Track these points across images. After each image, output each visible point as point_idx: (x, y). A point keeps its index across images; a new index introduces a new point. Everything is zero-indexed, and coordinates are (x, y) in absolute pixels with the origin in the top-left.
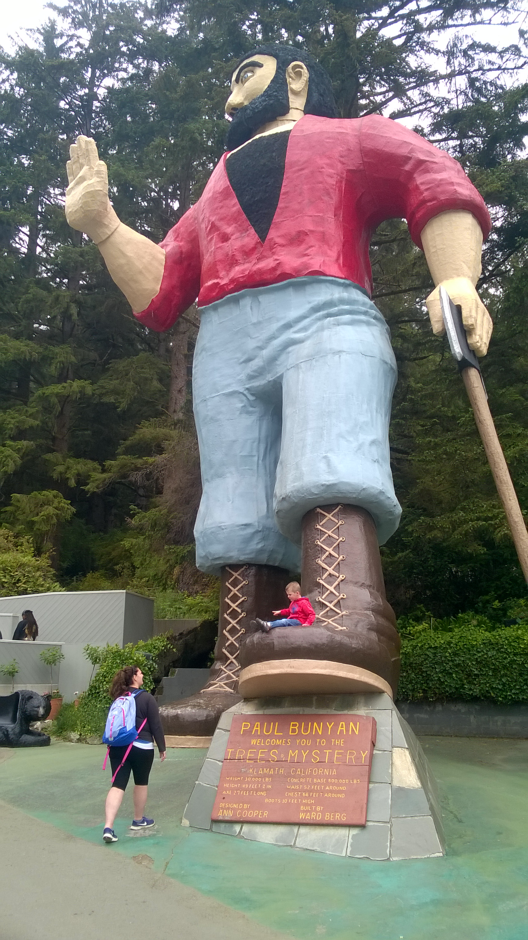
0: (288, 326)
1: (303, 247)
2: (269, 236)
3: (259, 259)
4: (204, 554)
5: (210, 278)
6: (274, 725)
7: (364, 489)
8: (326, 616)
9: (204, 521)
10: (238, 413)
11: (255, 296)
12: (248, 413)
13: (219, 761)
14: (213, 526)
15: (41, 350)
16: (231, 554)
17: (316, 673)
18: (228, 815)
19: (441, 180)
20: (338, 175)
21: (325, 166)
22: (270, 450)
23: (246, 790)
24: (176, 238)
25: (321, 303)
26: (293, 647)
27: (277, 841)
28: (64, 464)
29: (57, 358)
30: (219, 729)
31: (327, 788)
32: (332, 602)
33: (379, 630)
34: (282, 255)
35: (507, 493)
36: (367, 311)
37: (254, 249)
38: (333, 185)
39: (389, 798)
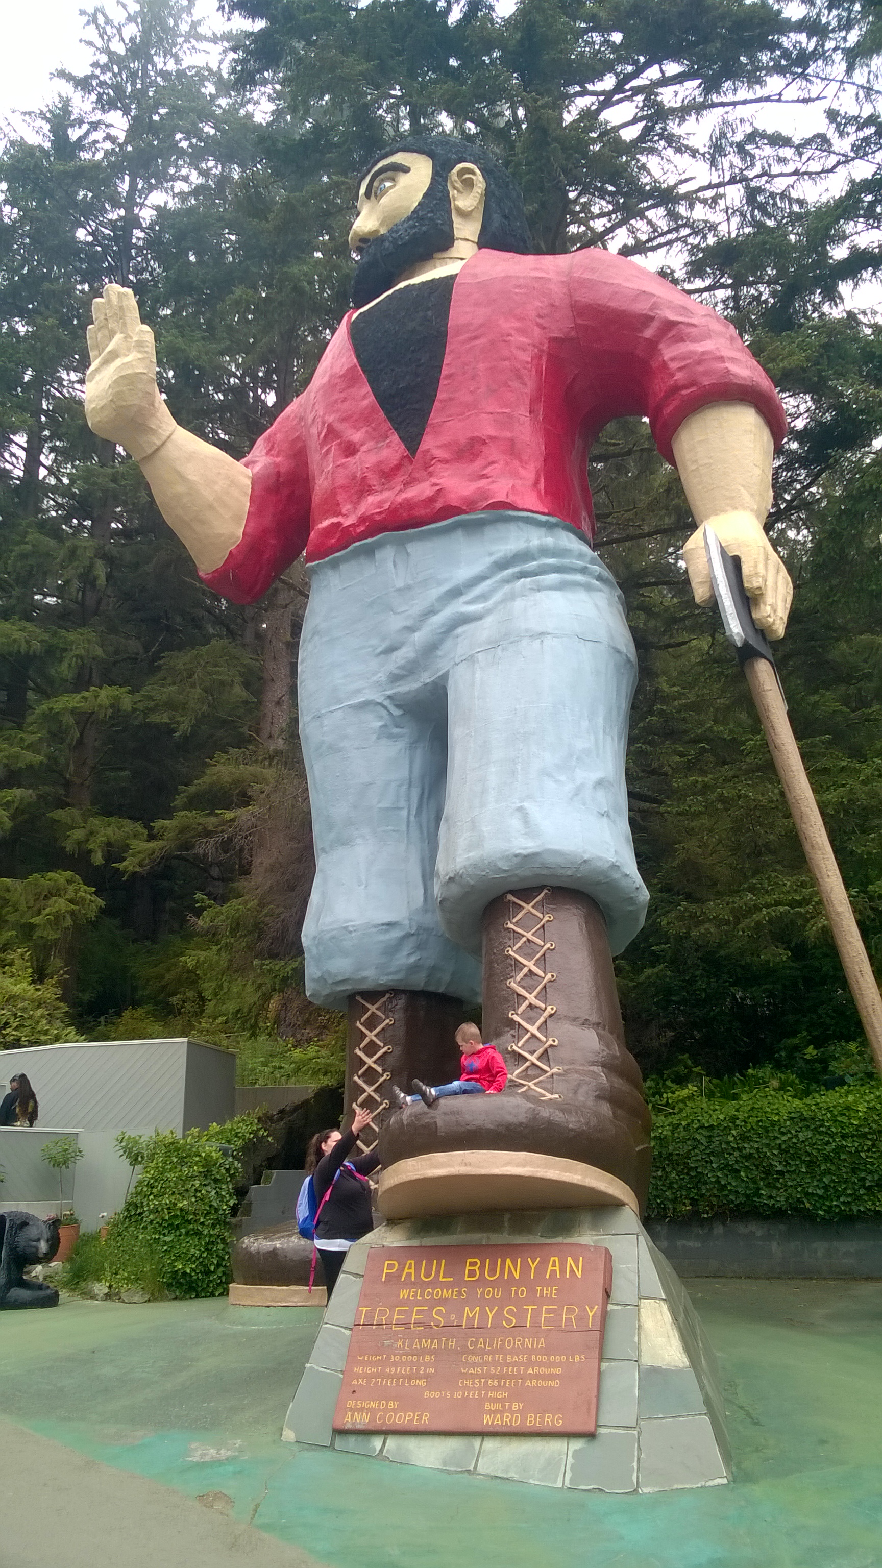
0: (456, 593)
1: (479, 463)
2: (423, 446)
3: (407, 484)
4: (319, 974)
5: (326, 514)
6: (439, 1264)
7: (585, 861)
8: (525, 1075)
9: (319, 919)
10: (375, 737)
11: (401, 544)
12: (391, 736)
13: (345, 1328)
14: (335, 926)
15: (46, 637)
16: (365, 974)
17: (509, 1173)
18: (361, 1420)
19: (703, 353)
20: (534, 346)
21: (513, 332)
22: (429, 798)
23: (391, 1377)
24: (270, 450)
25: (510, 555)
26: (469, 1131)
27: (445, 1464)
28: (84, 827)
29: (71, 650)
30: (345, 1272)
31: (530, 1371)
32: (535, 1051)
33: (613, 1098)
34: (443, 477)
35: (823, 866)
36: (586, 567)
37: (398, 467)
38: (527, 363)
39: (634, 1386)
